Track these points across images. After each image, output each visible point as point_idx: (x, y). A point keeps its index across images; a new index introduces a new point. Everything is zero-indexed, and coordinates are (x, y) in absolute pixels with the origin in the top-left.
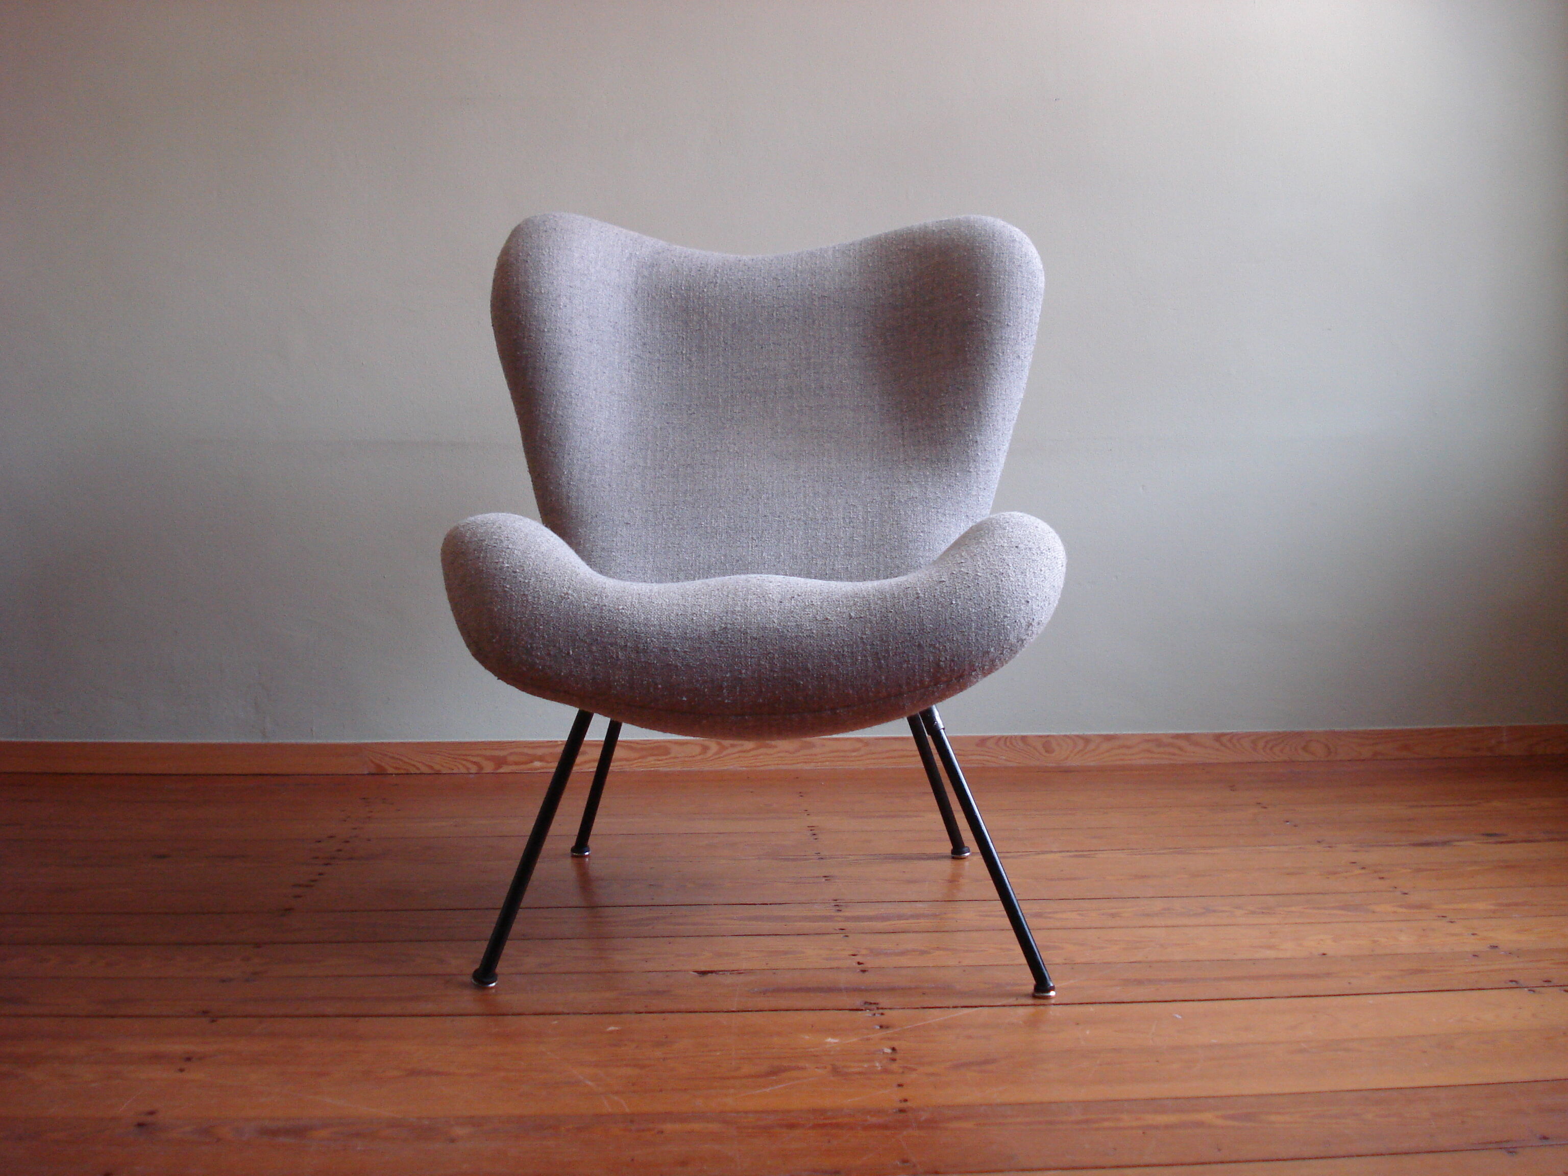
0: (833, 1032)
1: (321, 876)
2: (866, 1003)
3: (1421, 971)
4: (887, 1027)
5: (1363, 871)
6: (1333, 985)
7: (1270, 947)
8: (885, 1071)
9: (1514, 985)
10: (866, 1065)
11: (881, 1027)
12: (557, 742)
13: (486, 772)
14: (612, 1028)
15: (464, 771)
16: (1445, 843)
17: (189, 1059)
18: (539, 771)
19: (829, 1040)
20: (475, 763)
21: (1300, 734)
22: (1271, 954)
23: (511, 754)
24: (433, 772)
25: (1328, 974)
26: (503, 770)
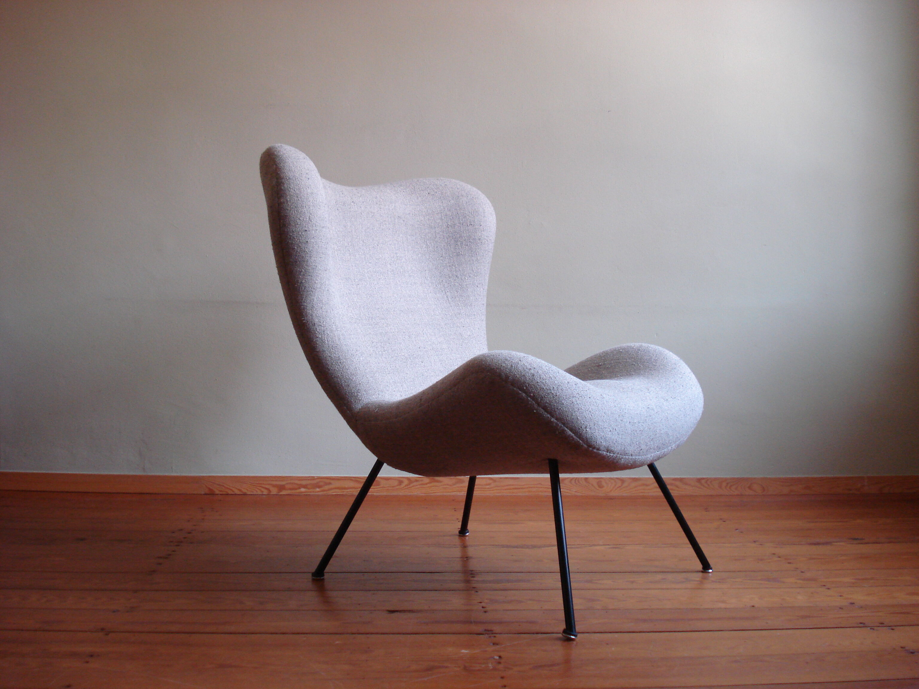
0: (466, 647)
1: (174, 552)
2: (486, 630)
3: (809, 617)
4: (497, 644)
5: (779, 559)
6: (757, 624)
7: (723, 602)
8: (494, 669)
9: (863, 625)
10: (483, 666)
11: (494, 644)
12: (314, 477)
13: (273, 494)
14: (337, 642)
15: (259, 493)
16: (828, 543)
17: (92, 656)
18: (303, 494)
19: (463, 651)
20: (266, 489)
21: (747, 479)
22: (723, 605)
23: (287, 484)
24: (242, 493)
25: (755, 618)
26: (284, 492)
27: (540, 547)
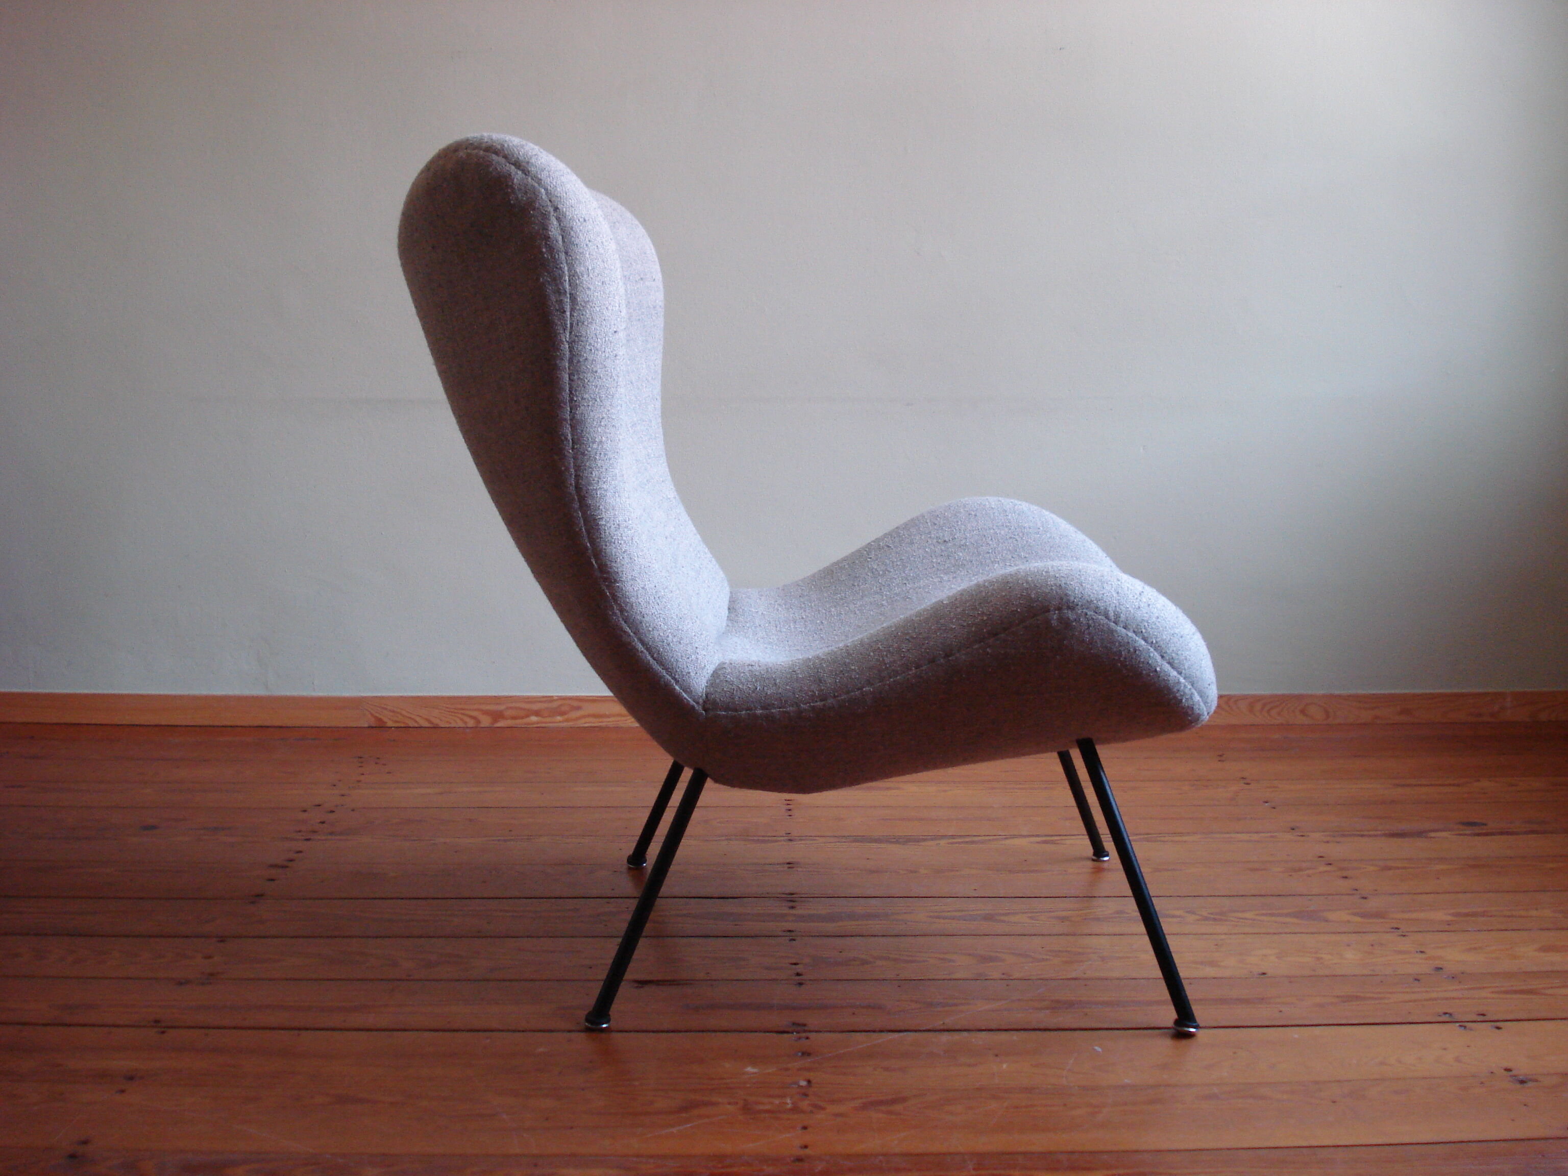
0: (754, 1060)
1: (300, 855)
2: (794, 1024)
3: (1357, 998)
4: (809, 1054)
5: (1328, 868)
6: (1263, 1014)
7: (1212, 964)
8: (795, 1109)
9: (1447, 1019)
10: (777, 1101)
11: (803, 1054)
12: (552, 697)
13: (483, 726)
14: (541, 1050)
15: (461, 724)
16: (1420, 834)
17: (131, 1078)
18: (535, 726)
19: (750, 1069)
20: (471, 717)
21: (1299, 697)
22: (1210, 972)
23: (508, 708)
24: (432, 726)
25: (1262, 1000)
26: (500, 724)
27: (916, 840)
